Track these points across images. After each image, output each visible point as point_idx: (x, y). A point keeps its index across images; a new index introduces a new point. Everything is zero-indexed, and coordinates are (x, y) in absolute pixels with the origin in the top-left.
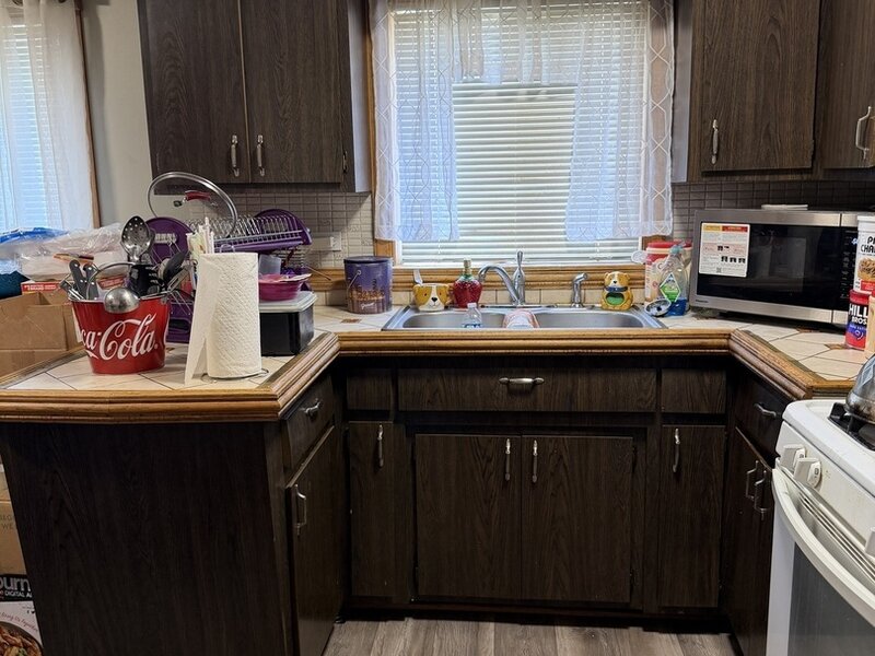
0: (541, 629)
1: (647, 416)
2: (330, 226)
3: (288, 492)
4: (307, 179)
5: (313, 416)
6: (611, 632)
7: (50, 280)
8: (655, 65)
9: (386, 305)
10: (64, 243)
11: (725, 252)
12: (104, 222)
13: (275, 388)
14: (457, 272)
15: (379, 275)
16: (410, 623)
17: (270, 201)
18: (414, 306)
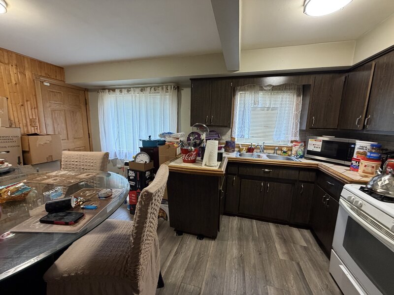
0: (266, 223)
1: (296, 181)
2: (224, 134)
3: (220, 190)
4: (221, 125)
6: (282, 226)
7: (171, 142)
9: (234, 151)
10: (174, 135)
11: (315, 146)
12: (179, 132)
14: (250, 145)
15: (233, 145)
16: (237, 217)
17: (212, 129)
18: (240, 152)
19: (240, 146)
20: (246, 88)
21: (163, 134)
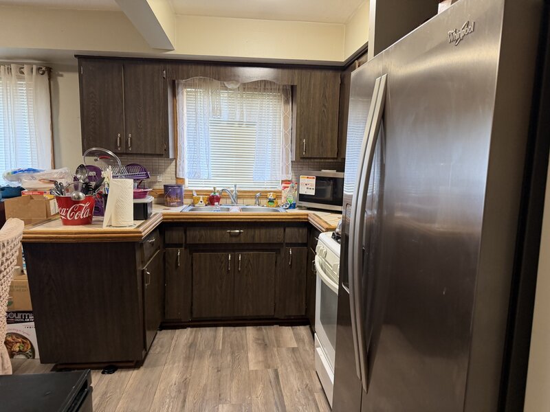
1: (281, 244)
2: (157, 172)
3: (143, 271)
4: (149, 152)
5: (152, 244)
6: (267, 327)
7: (35, 190)
8: (286, 118)
9: (181, 204)
10: (43, 175)
11: (308, 186)
12: (56, 167)
13: (141, 229)
14: (211, 191)
15: (179, 191)
16: (189, 329)
17: (131, 160)
18: (193, 204)
19: (195, 194)
20: (197, 82)
21: (15, 172)
